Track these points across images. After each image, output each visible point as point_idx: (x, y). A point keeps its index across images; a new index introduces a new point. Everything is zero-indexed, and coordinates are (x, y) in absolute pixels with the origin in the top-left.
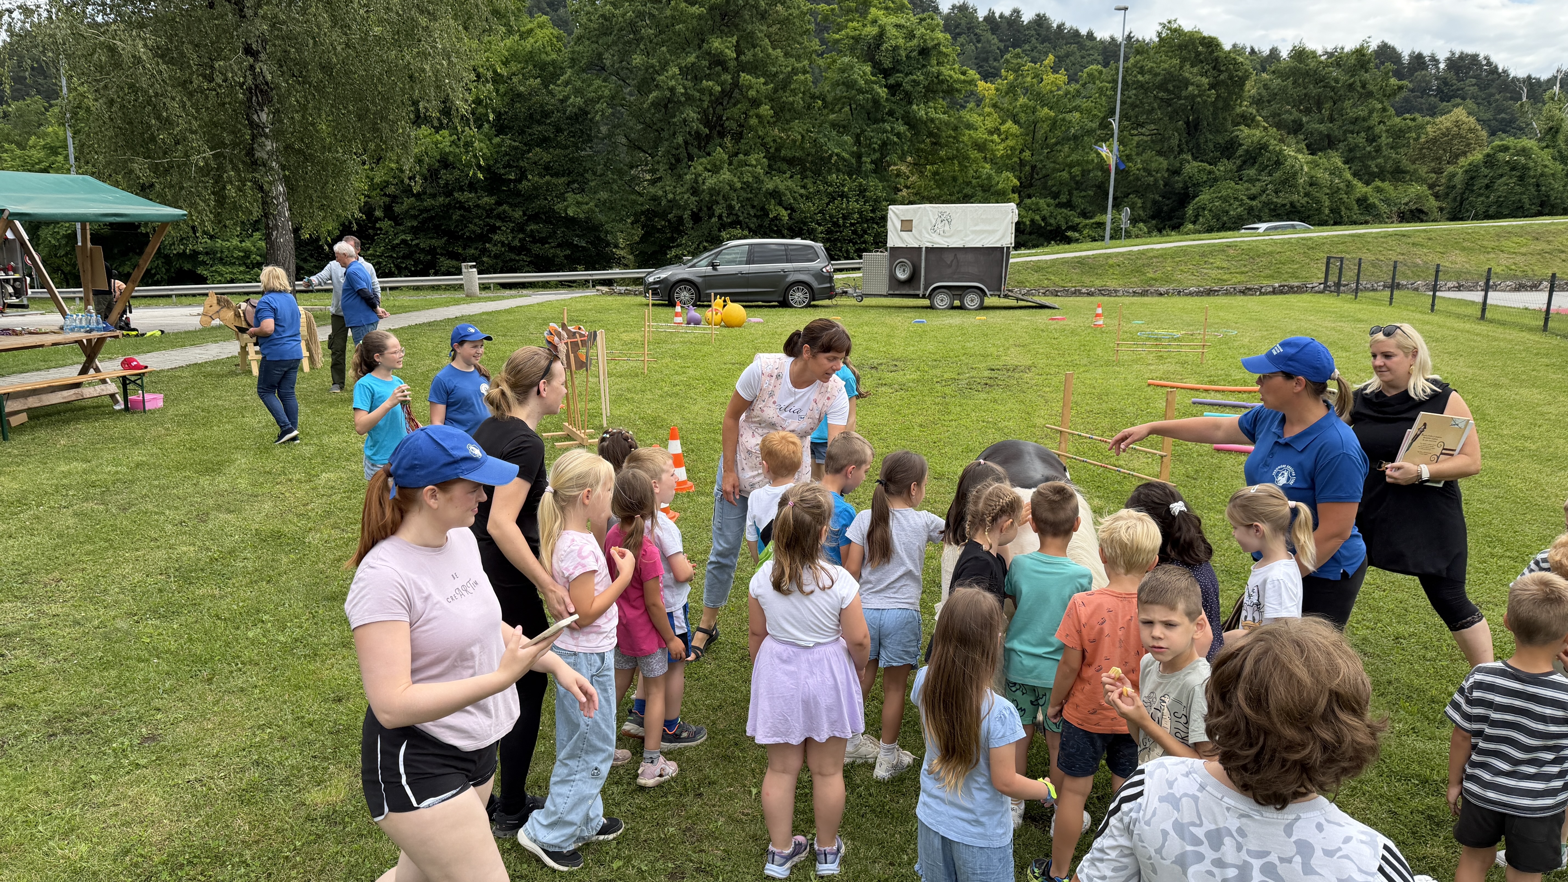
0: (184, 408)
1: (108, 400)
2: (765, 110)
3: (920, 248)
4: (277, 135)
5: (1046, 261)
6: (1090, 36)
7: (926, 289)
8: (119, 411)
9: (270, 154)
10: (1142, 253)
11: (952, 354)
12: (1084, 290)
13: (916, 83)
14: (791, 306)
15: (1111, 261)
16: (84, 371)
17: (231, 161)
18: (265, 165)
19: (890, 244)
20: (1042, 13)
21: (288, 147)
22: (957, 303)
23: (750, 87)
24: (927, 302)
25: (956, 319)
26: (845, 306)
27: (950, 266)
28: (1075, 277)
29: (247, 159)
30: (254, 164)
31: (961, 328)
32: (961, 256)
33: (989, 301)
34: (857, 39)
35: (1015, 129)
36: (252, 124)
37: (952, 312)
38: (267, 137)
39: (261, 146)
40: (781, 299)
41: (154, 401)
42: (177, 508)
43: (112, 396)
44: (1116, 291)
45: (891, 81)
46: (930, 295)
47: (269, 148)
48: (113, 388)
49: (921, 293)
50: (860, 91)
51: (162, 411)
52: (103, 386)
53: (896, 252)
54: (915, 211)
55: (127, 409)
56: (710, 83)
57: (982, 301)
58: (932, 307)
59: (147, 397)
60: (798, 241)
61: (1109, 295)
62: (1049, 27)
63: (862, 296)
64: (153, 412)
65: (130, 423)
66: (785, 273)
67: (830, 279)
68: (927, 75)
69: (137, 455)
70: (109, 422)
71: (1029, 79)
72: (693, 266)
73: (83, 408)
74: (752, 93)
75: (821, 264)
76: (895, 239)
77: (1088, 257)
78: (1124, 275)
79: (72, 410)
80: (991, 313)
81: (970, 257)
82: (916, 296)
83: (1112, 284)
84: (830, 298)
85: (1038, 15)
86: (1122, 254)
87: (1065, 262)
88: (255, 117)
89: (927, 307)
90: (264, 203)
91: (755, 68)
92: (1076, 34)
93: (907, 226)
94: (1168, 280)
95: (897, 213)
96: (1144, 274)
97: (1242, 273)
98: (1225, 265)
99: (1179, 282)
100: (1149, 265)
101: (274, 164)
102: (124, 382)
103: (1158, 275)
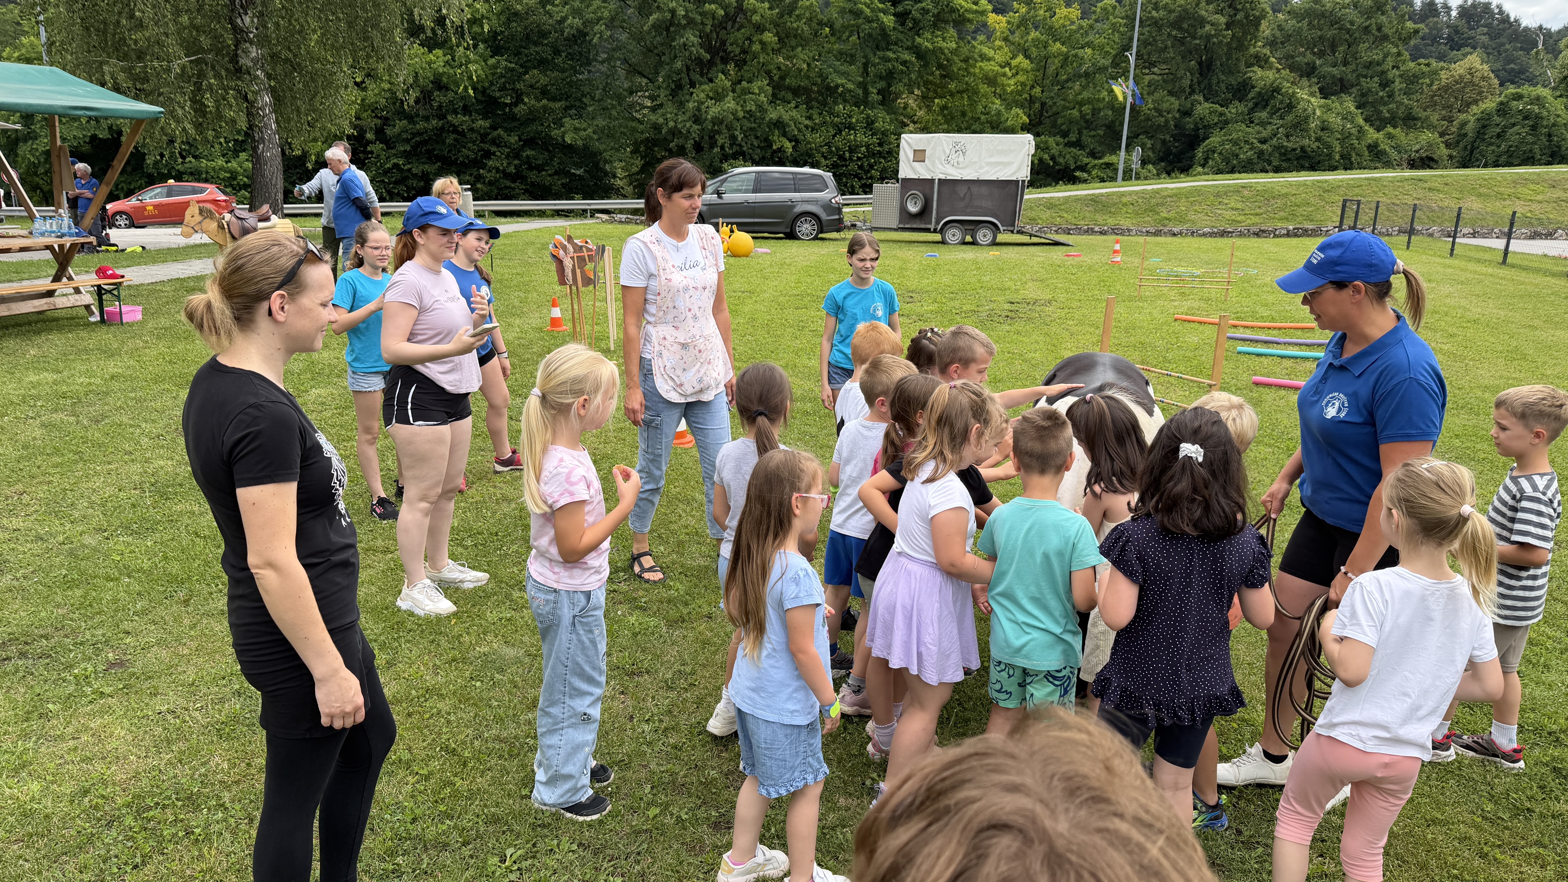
0: (164, 322)
1: (83, 312)
2: (769, 37)
3: (933, 180)
4: (263, 41)
5: (1059, 198)
7: (937, 223)
8: (95, 323)
9: (255, 61)
10: (1157, 192)
11: (969, 287)
12: (1097, 229)
13: (925, 11)
14: (798, 238)
15: (1124, 200)
16: (57, 279)
17: (213, 68)
18: (250, 74)
19: (901, 175)
21: (274, 56)
22: (968, 238)
23: (755, 12)
24: (938, 237)
25: (969, 253)
27: (963, 199)
28: (1088, 215)
29: (231, 66)
30: (238, 71)
31: (975, 262)
32: (975, 189)
33: (1001, 238)
35: (1026, 64)
36: (236, 29)
37: (964, 247)
38: (251, 43)
39: (246, 52)
40: (788, 230)
41: (132, 313)
42: (154, 421)
43: (87, 307)
44: (1129, 230)
45: (900, 9)
46: (942, 229)
47: (254, 54)
48: (87, 298)
49: (932, 227)
50: (869, 21)
51: (142, 323)
52: (77, 297)
53: (908, 183)
54: (929, 141)
55: (103, 321)
56: (713, 6)
57: (995, 237)
58: (943, 242)
59: (124, 309)
60: (806, 170)
61: (1122, 234)
64: (130, 325)
65: (106, 336)
66: (793, 203)
67: (839, 211)
68: (937, 3)
69: (113, 367)
70: (83, 334)
71: (1041, 12)
73: (56, 320)
74: (756, 18)
75: (830, 194)
76: (906, 170)
77: (1102, 195)
78: (1137, 214)
79: (44, 321)
80: (1005, 249)
81: (984, 190)
82: (928, 230)
83: (1125, 223)
84: (838, 231)
86: (1136, 193)
87: (1077, 199)
88: (239, 21)
89: (938, 243)
90: (249, 114)
93: (920, 156)
94: (1182, 220)
95: (909, 142)
96: (1158, 213)
97: (1257, 215)
98: (1239, 206)
99: (1193, 222)
100: (1163, 205)
101: (259, 73)
102: (100, 291)
103: (1172, 214)
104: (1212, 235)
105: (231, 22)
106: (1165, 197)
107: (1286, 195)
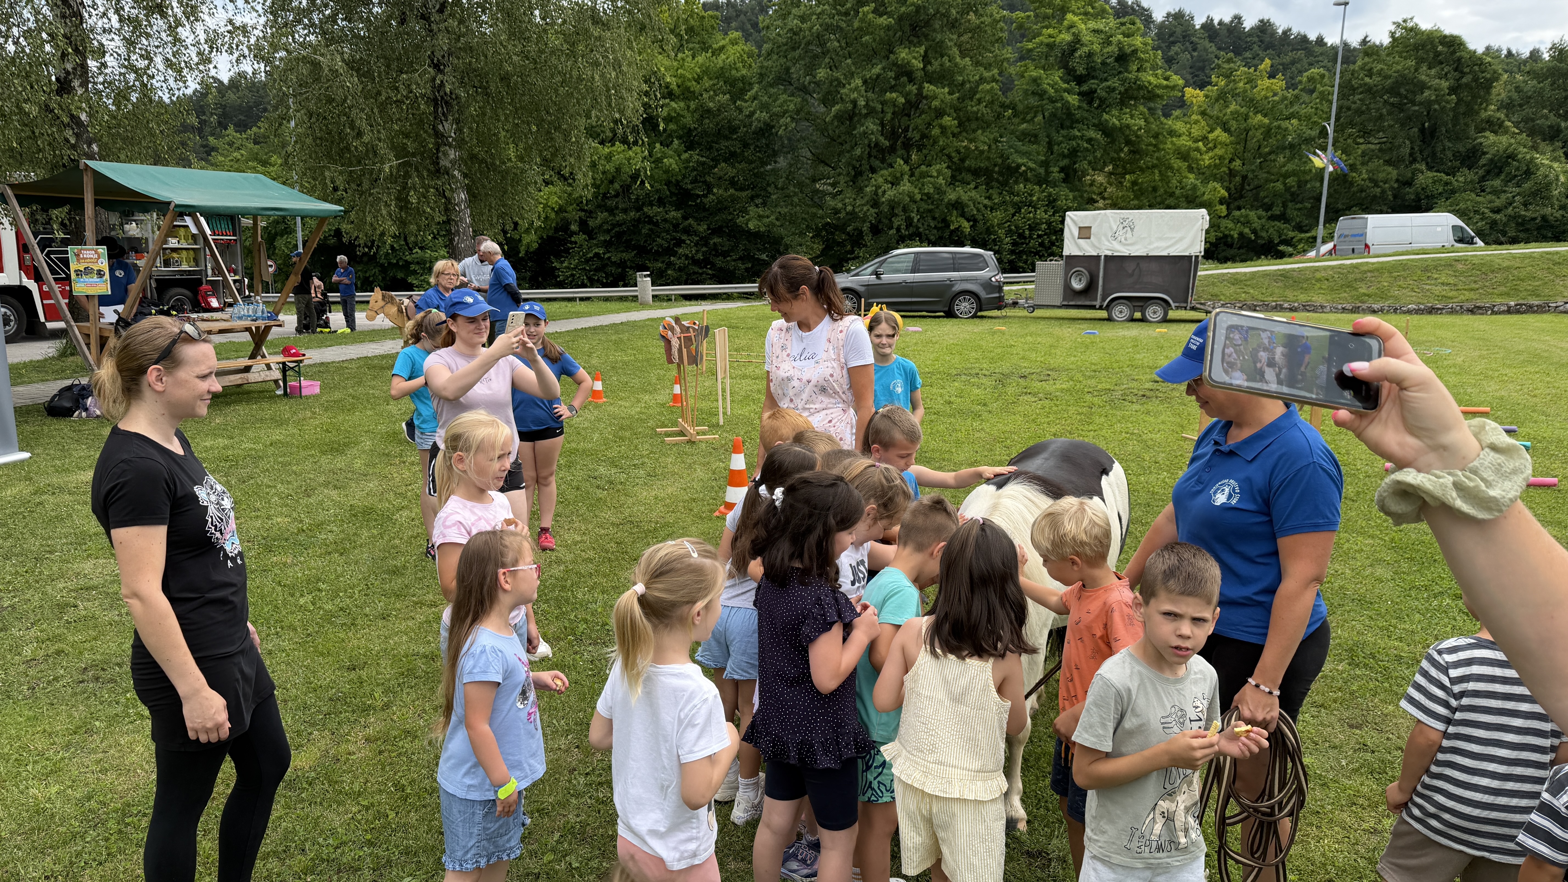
0: (337, 395)
1: (273, 385)
2: (949, 121)
3: (1098, 257)
4: (460, 143)
5: (1245, 274)
6: (1320, 41)
7: (1103, 300)
8: (279, 396)
9: (453, 162)
10: (1355, 267)
11: (1115, 365)
12: (1286, 305)
13: (1112, 90)
14: (956, 317)
15: (1318, 275)
16: (253, 356)
17: (417, 170)
18: (448, 174)
19: (1066, 253)
20: (1266, 18)
21: (473, 157)
22: (1138, 315)
23: (935, 97)
24: (1104, 314)
25: (1135, 331)
26: (1015, 317)
27: (1132, 275)
28: (1277, 291)
29: (431, 167)
30: (438, 172)
31: (1135, 339)
32: (1144, 265)
33: (1172, 314)
34: (1051, 46)
35: (1224, 137)
36: (437, 134)
37: (1131, 324)
38: (450, 145)
39: (445, 154)
40: (946, 309)
41: (311, 387)
42: (289, 483)
43: (276, 382)
44: (1322, 307)
45: (1085, 88)
46: (1108, 306)
47: (452, 156)
48: (277, 374)
49: (1098, 304)
51: (316, 397)
52: (267, 373)
53: (1073, 260)
54: (1095, 218)
55: (285, 394)
56: (894, 95)
57: (1166, 314)
58: (1110, 319)
59: (304, 383)
60: (967, 249)
61: (1314, 311)
62: (1274, 33)
63: (1034, 307)
64: (307, 397)
65: (284, 408)
66: (951, 283)
67: (999, 289)
68: (1124, 81)
69: (277, 435)
70: (265, 405)
71: (1241, 84)
72: (857, 275)
73: (249, 393)
74: (936, 104)
75: (991, 272)
76: (1072, 246)
77: (1293, 270)
78: (1332, 290)
79: (243, 393)
80: (1174, 326)
81: (1154, 266)
82: (1093, 307)
83: (1318, 299)
84: (999, 308)
85: (1262, 21)
86: (1332, 268)
87: (1266, 274)
88: (440, 127)
89: (1104, 320)
90: (447, 210)
91: (942, 78)
92: (1304, 39)
93: (1085, 232)
94: (1382, 295)
95: (1074, 219)
96: (1356, 289)
97: (1472, 290)
98: (1451, 280)
99: (1396, 298)
100: (1362, 280)
101: (456, 172)
102: (284, 369)
103: (1372, 290)
104: (1418, 312)
105: (434, 128)
106: (1366, 272)
107: (1508, 268)
